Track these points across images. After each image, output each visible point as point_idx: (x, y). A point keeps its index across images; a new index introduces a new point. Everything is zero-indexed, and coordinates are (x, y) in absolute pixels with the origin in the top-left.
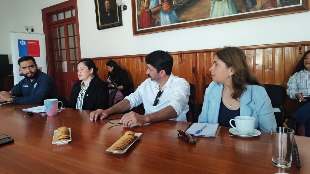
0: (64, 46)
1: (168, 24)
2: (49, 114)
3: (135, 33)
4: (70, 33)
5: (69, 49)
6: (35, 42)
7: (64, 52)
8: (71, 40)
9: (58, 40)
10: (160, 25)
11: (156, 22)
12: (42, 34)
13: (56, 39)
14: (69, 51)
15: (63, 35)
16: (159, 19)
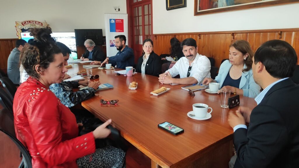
0: (141, 23)
1: (225, 6)
2: (128, 75)
3: (196, 14)
4: (146, 13)
5: (145, 25)
6: (121, 21)
7: (141, 28)
8: (146, 18)
9: (137, 17)
10: (217, 7)
11: (214, 4)
12: (126, 14)
13: (136, 17)
14: (145, 27)
15: (140, 14)
16: (217, 2)
